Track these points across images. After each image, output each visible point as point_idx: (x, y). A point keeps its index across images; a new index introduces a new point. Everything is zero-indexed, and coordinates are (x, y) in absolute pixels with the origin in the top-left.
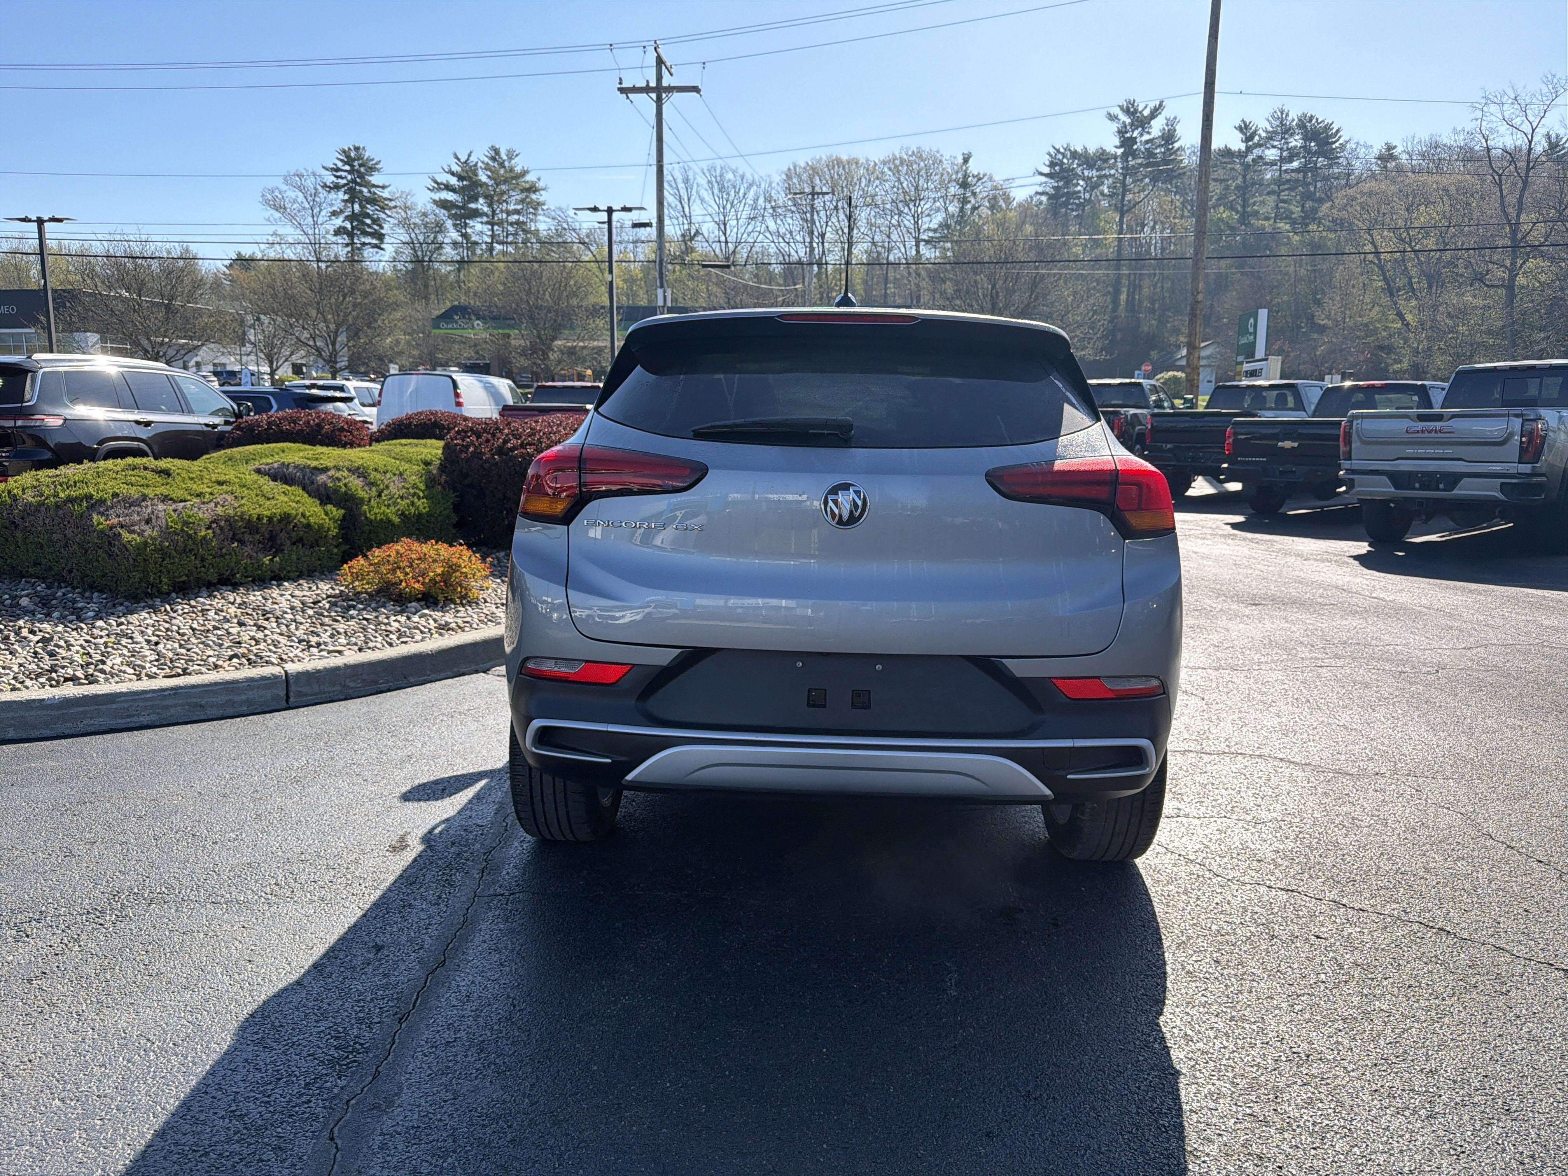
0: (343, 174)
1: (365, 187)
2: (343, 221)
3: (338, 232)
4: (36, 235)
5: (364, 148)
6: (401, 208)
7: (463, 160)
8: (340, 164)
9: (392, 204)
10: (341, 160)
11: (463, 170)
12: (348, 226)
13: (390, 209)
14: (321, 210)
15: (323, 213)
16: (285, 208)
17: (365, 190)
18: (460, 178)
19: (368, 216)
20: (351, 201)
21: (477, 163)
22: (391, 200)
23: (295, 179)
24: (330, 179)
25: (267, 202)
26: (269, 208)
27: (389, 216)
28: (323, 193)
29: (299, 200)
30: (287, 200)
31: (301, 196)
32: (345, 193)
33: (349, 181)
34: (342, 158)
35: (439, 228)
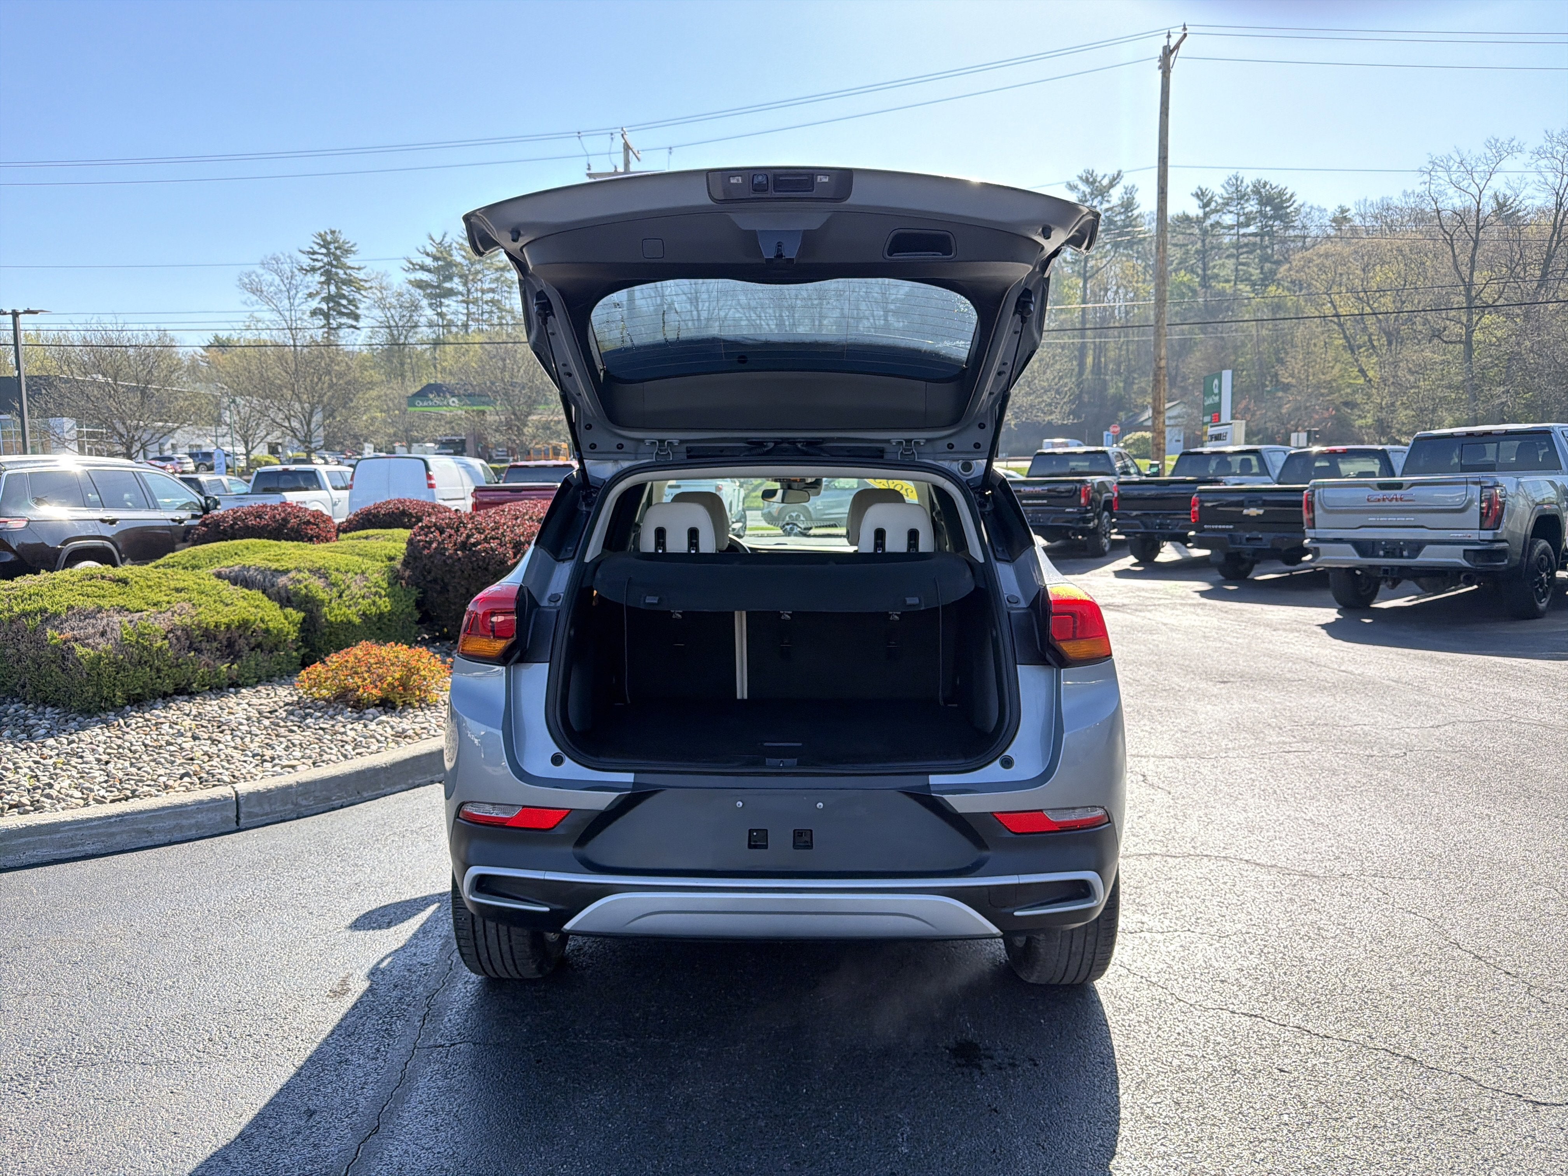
0: (320, 257)
1: (341, 268)
2: (320, 303)
3: (314, 313)
4: (11, 327)
5: (340, 232)
6: (376, 288)
7: (438, 241)
8: (316, 248)
9: (367, 285)
10: (318, 244)
11: (438, 251)
12: (324, 306)
13: (366, 289)
14: (297, 292)
15: (300, 295)
16: (262, 291)
17: (341, 272)
18: (436, 259)
19: (344, 297)
20: (328, 282)
21: (451, 243)
22: (366, 281)
23: (272, 264)
24: (306, 261)
25: (244, 286)
26: (246, 291)
27: (365, 297)
28: (299, 276)
29: (276, 284)
30: (264, 283)
31: (277, 280)
32: (321, 275)
33: (325, 264)
34: (318, 241)
35: (415, 307)
